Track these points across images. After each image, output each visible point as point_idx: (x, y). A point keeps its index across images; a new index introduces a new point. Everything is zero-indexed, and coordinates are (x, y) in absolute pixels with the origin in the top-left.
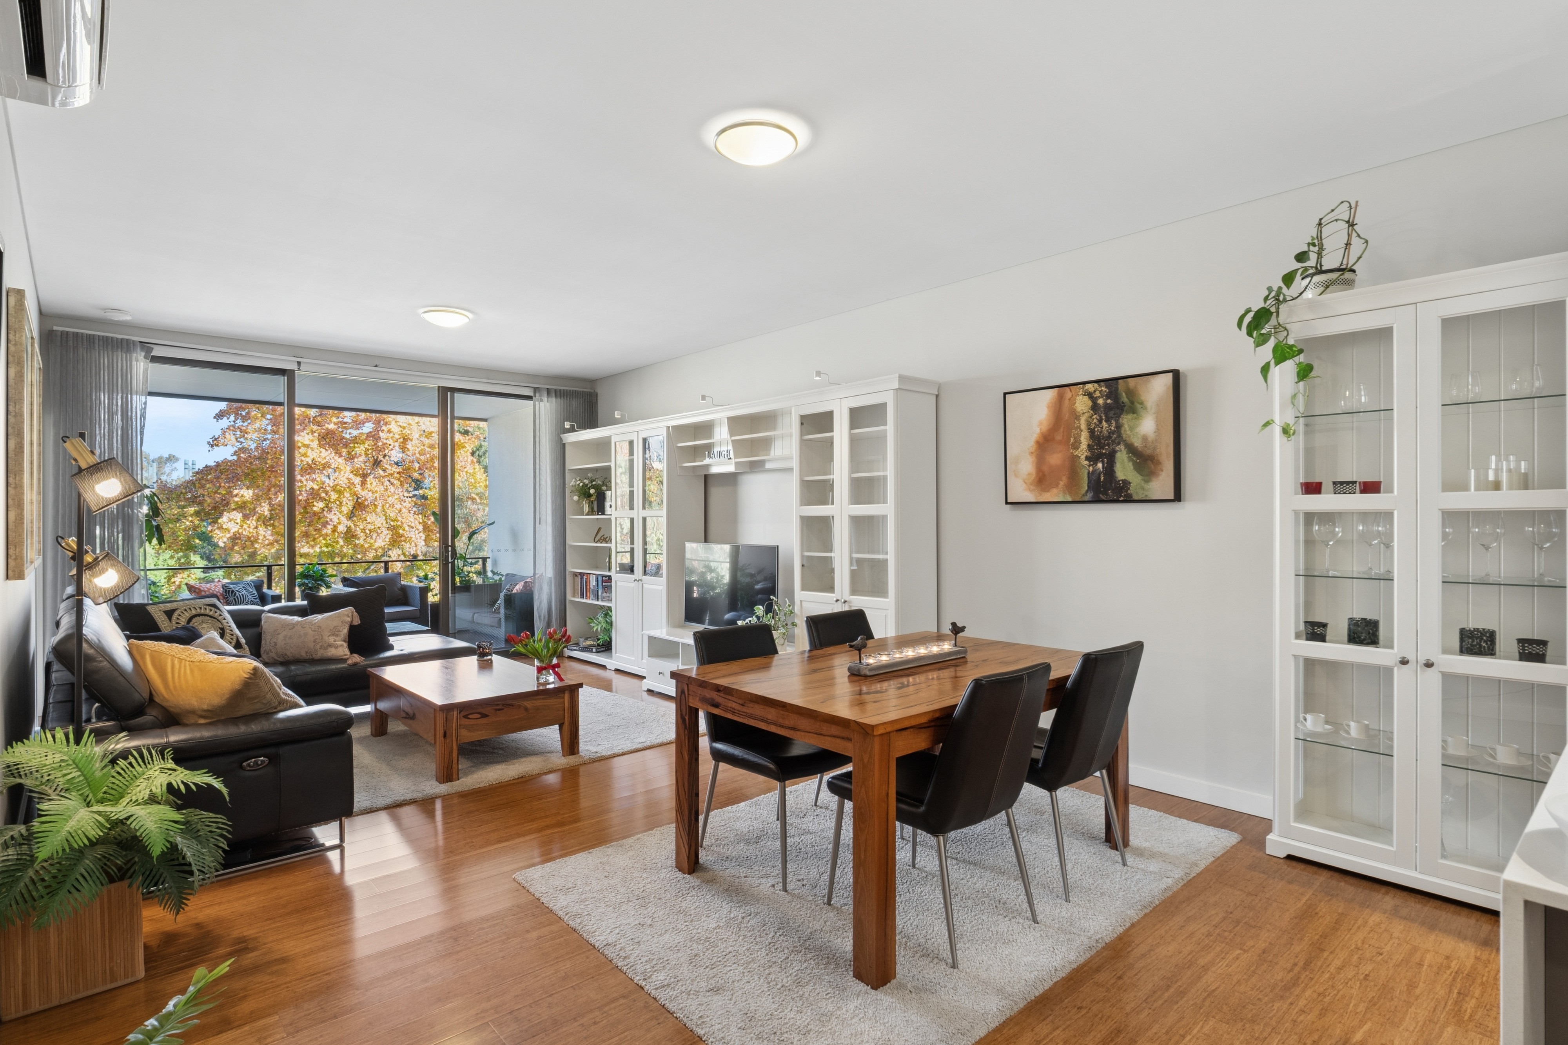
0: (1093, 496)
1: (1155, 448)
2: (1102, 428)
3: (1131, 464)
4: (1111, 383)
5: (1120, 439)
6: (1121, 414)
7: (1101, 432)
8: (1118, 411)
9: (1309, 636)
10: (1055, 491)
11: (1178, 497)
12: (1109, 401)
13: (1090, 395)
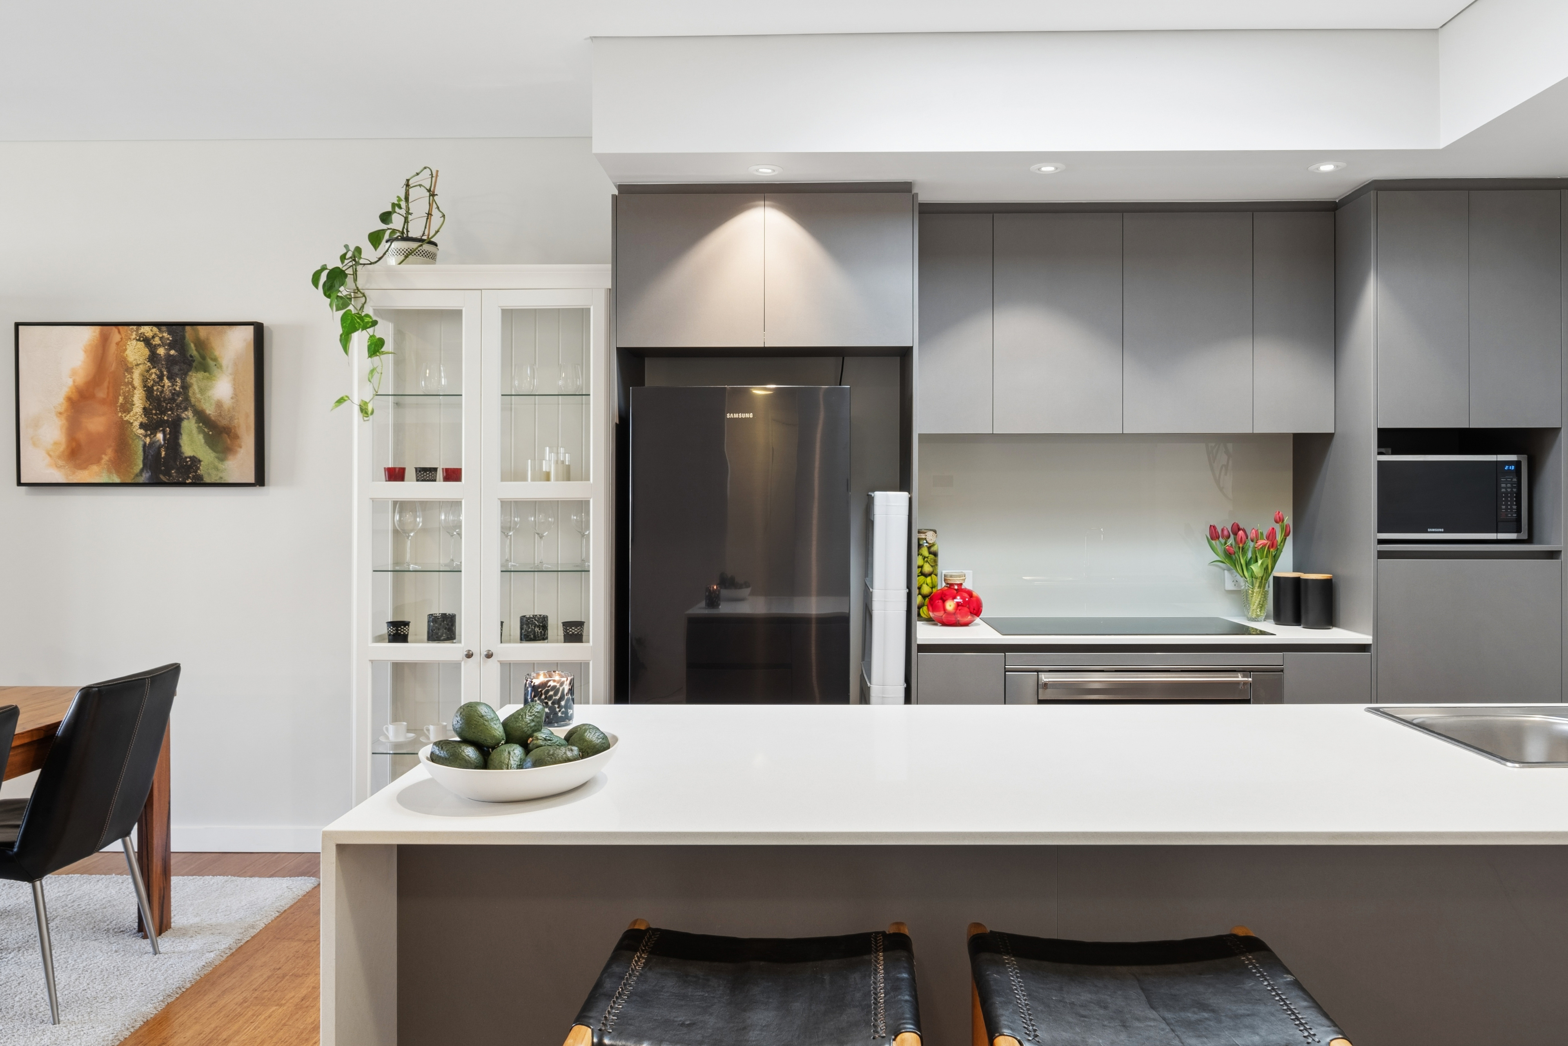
0: (151, 477)
1: (232, 418)
2: (163, 386)
3: (201, 437)
4: (176, 328)
5: (187, 403)
6: (189, 370)
7: (162, 392)
8: (184, 366)
9: (391, 637)
10: (95, 468)
11: (260, 480)
12: (172, 352)
13: (147, 341)
